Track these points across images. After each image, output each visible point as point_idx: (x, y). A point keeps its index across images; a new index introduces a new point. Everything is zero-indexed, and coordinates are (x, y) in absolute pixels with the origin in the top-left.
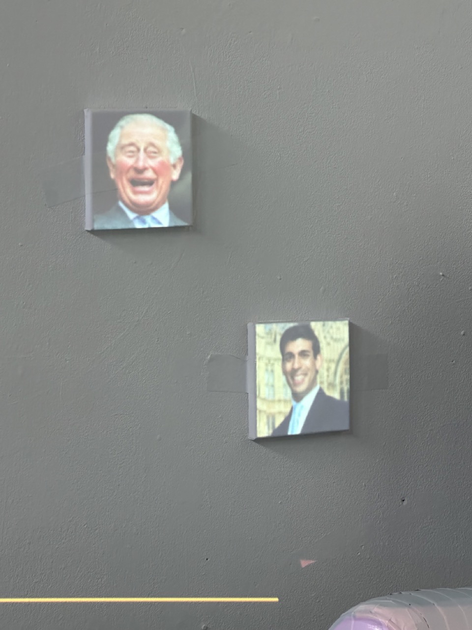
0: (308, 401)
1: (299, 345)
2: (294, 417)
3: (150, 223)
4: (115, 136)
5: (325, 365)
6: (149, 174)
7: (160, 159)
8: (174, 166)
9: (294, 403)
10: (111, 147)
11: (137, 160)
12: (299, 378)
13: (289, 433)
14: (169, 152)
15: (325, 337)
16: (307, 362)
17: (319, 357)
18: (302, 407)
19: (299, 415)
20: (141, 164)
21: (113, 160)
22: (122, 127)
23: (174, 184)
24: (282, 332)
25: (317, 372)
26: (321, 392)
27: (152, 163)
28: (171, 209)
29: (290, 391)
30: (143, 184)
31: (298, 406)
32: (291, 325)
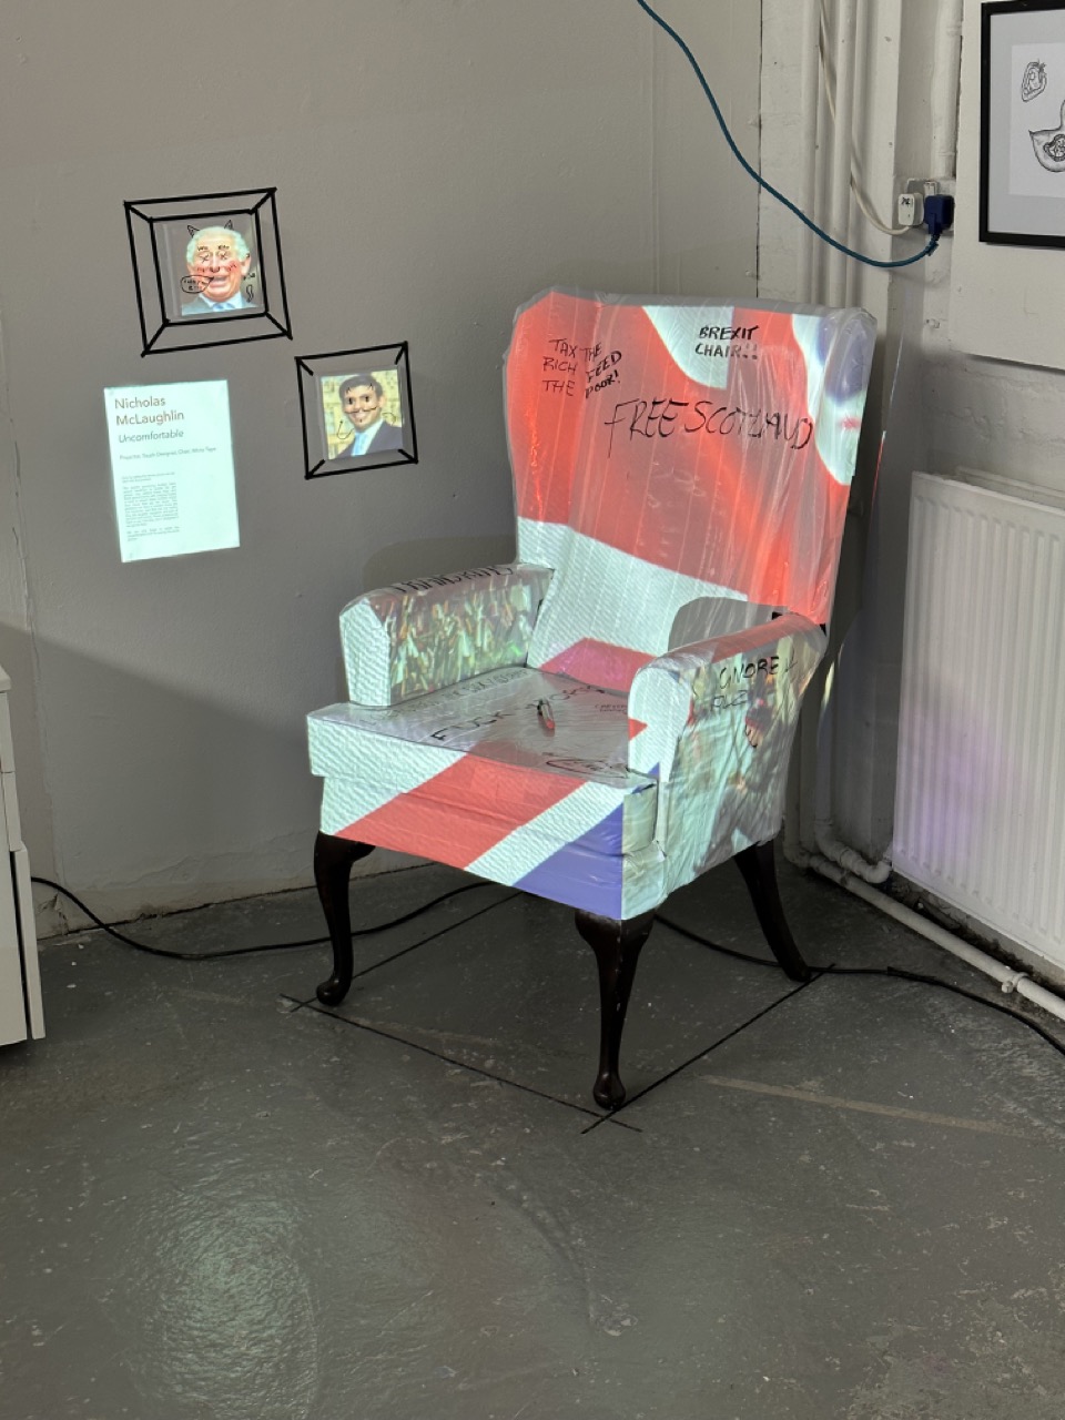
0: (372, 432)
1: (361, 390)
2: (358, 444)
3: (225, 307)
4: (192, 247)
5: (389, 404)
6: (223, 272)
7: (230, 259)
8: (243, 264)
9: (356, 434)
10: (189, 256)
11: (212, 262)
12: (361, 415)
13: (354, 454)
14: (238, 253)
15: (389, 383)
16: (371, 404)
17: (382, 399)
18: (366, 437)
19: (363, 442)
20: (214, 266)
21: (193, 265)
22: (197, 240)
23: (245, 278)
24: (341, 383)
25: (381, 409)
26: (385, 424)
27: (224, 263)
28: (243, 296)
29: (351, 426)
30: (219, 279)
31: (362, 436)
32: (352, 376)
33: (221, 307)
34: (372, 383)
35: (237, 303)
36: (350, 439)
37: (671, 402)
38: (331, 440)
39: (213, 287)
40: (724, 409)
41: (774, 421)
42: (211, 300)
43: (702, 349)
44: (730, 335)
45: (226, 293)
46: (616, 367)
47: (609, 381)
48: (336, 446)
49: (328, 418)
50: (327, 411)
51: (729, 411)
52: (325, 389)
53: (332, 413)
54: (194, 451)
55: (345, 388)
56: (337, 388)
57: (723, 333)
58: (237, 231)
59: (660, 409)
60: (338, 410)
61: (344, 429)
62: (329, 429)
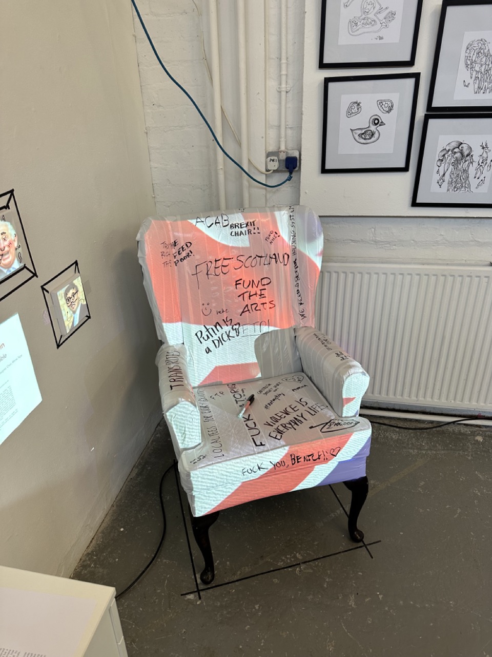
0: (78, 311)
1: (71, 292)
6: (6, 249)
7: (8, 240)
9: (74, 315)
11: (1, 244)
12: (73, 305)
14: (11, 235)
16: (75, 297)
17: (78, 293)
19: (76, 318)
23: (16, 249)
24: (64, 292)
25: (79, 298)
26: (82, 304)
27: (6, 243)
28: (18, 260)
29: (71, 312)
30: (6, 254)
31: (76, 314)
32: (67, 287)
33: (10, 271)
34: (74, 286)
35: (16, 266)
36: (72, 319)
37: (224, 259)
38: (66, 323)
39: (4, 260)
40: (251, 257)
41: (274, 257)
42: (5, 268)
43: (233, 234)
44: (245, 225)
45: (10, 262)
46: (189, 249)
47: (188, 255)
48: (68, 325)
49: (63, 313)
50: (62, 309)
51: (253, 258)
52: (59, 298)
53: (64, 309)
54: (13, 362)
55: (66, 294)
56: (63, 295)
57: (241, 225)
58: (8, 221)
59: (219, 264)
60: (66, 306)
61: (69, 315)
62: (65, 318)
